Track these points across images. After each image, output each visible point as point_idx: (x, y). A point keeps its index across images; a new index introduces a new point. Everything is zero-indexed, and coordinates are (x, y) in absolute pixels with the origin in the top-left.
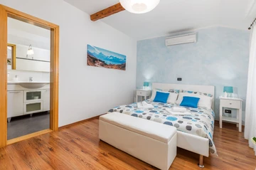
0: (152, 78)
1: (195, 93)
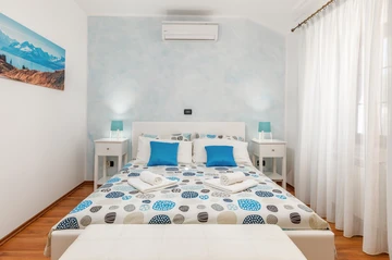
0: (130, 111)
1: (221, 137)
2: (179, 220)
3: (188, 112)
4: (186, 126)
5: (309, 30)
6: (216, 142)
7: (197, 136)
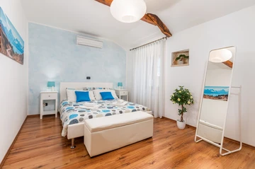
1: (104, 89)
2: (114, 114)
3: (88, 78)
4: (88, 85)
5: (137, 52)
6: (103, 91)
7: (94, 89)
